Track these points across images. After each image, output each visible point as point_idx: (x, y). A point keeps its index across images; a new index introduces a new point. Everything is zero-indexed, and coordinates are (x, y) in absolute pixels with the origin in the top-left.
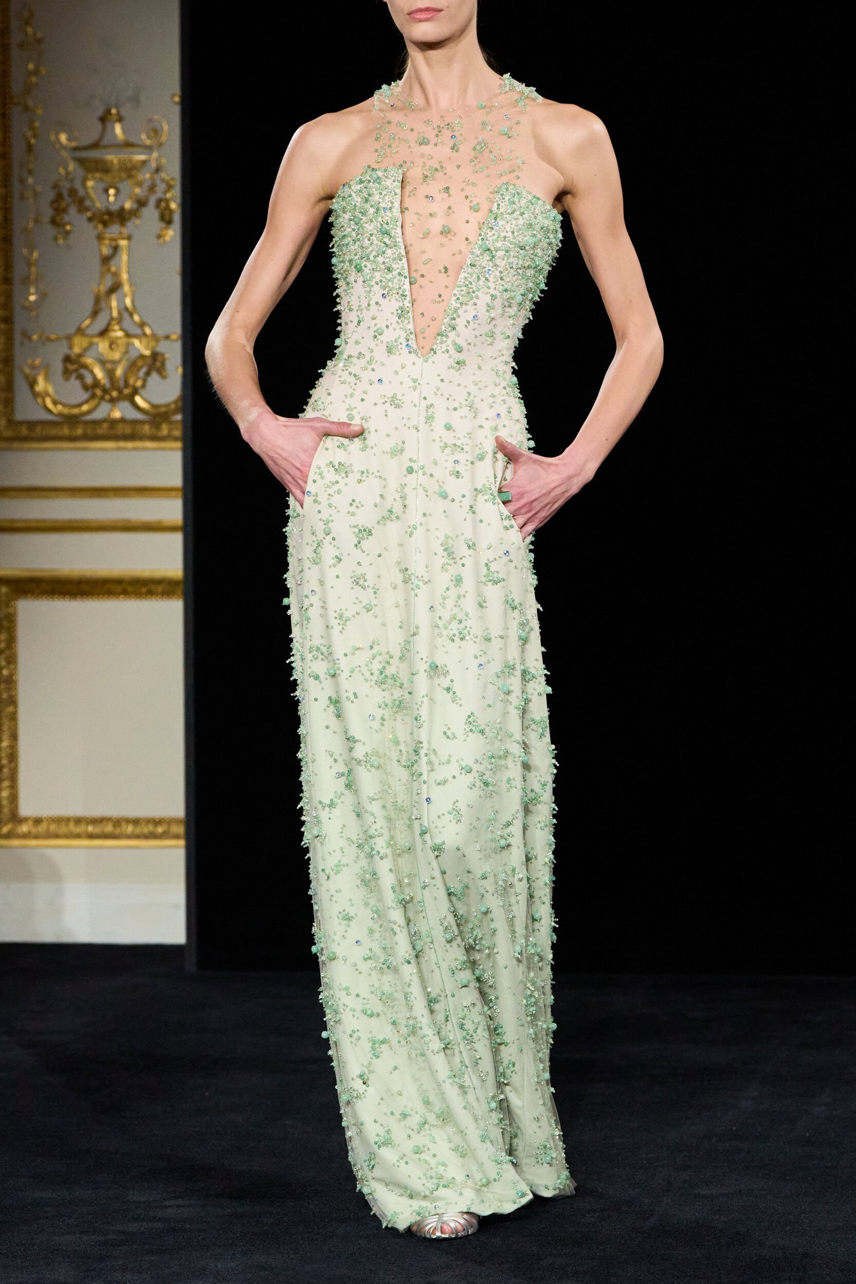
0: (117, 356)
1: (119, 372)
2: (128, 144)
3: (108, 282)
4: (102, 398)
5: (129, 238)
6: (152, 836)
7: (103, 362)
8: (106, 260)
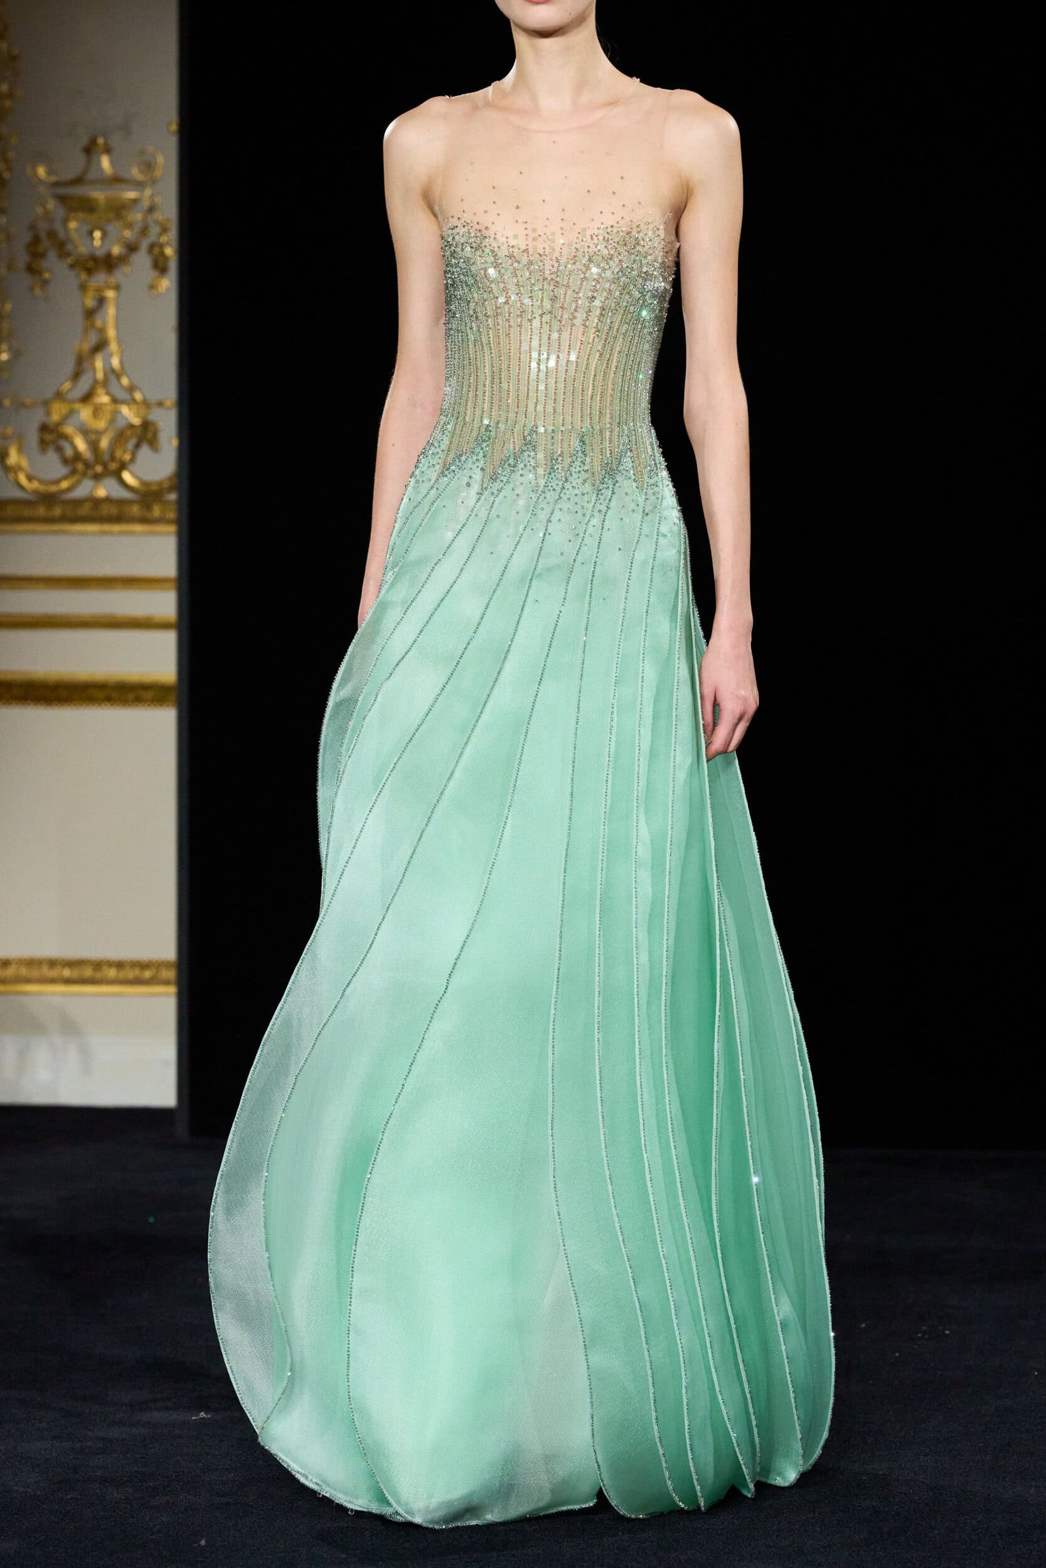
0: (101, 424)
1: (104, 443)
2: (117, 180)
3: (93, 339)
4: (84, 474)
5: (117, 288)
6: (138, 981)
7: (85, 432)
8: (90, 314)
